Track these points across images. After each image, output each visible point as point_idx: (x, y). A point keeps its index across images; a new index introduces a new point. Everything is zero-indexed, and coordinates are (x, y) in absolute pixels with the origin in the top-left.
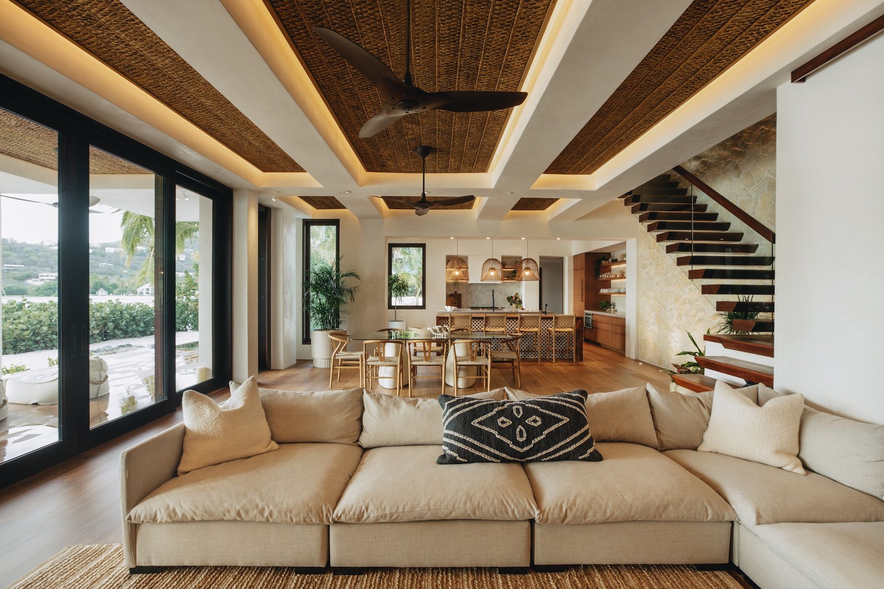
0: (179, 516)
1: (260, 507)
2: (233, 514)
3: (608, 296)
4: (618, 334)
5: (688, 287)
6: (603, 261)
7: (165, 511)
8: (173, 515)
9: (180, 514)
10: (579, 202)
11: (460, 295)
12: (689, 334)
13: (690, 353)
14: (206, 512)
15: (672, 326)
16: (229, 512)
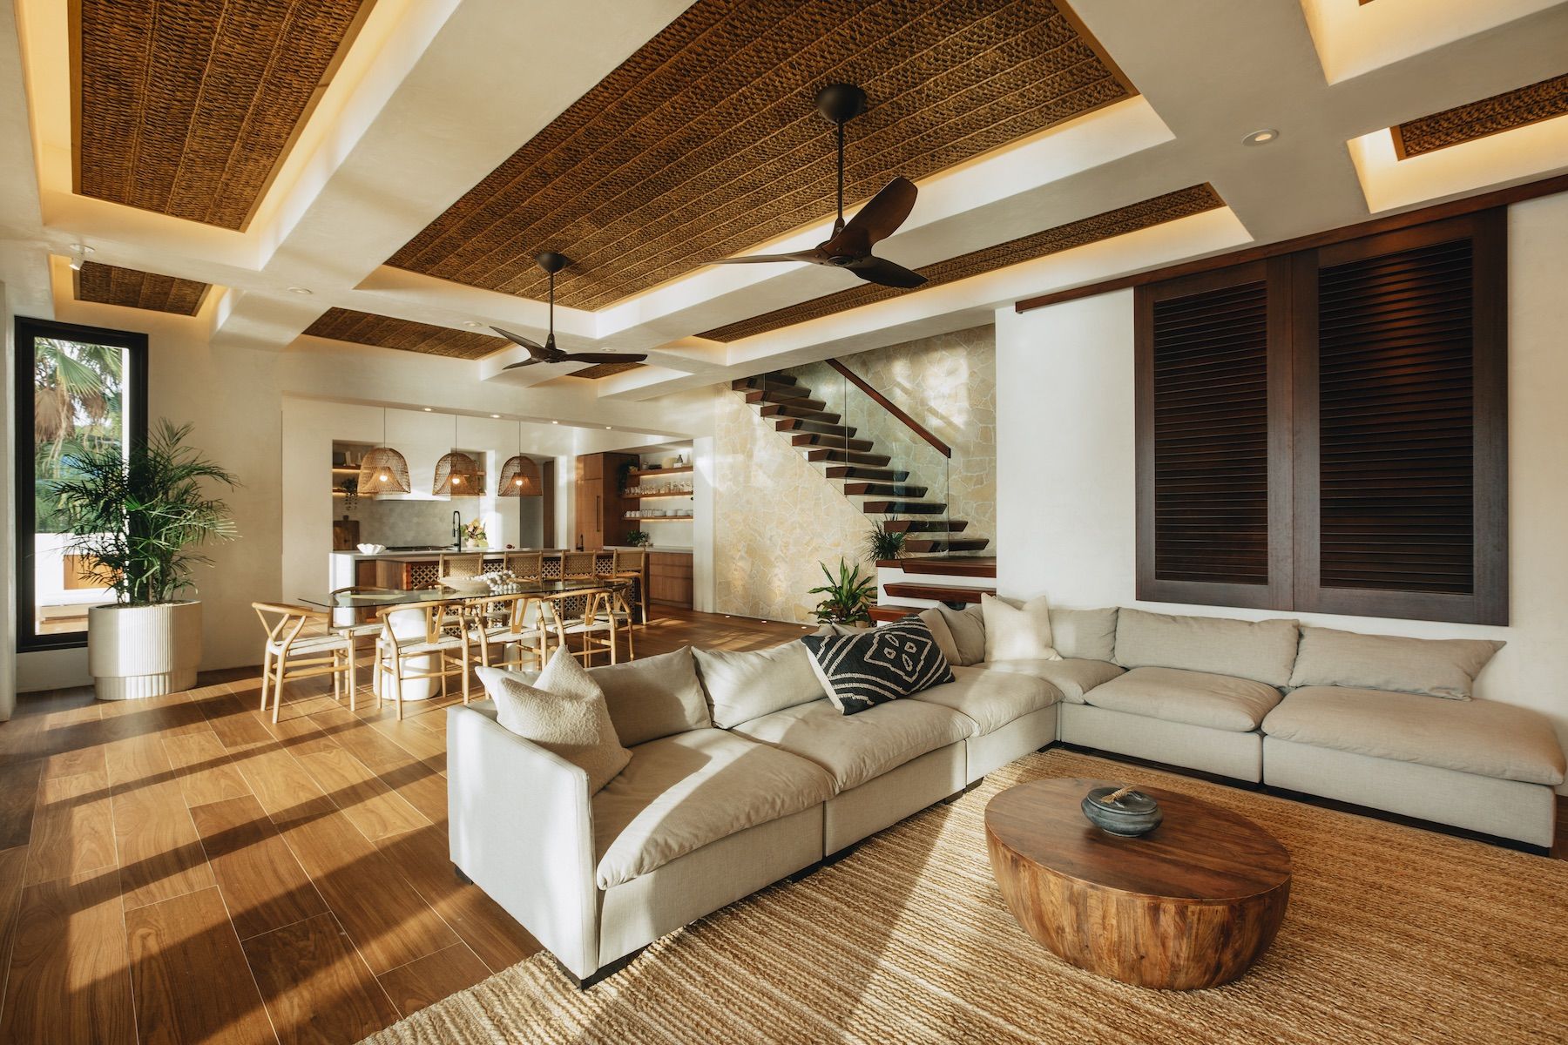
0: (674, 851)
1: (770, 798)
2: (743, 820)
3: (636, 522)
4: (677, 578)
5: (799, 507)
6: (631, 468)
7: (656, 850)
8: (667, 852)
9: (675, 847)
10: (686, 377)
11: (357, 523)
12: (823, 565)
13: (826, 589)
14: (711, 830)
15: (773, 560)
16: (738, 819)
